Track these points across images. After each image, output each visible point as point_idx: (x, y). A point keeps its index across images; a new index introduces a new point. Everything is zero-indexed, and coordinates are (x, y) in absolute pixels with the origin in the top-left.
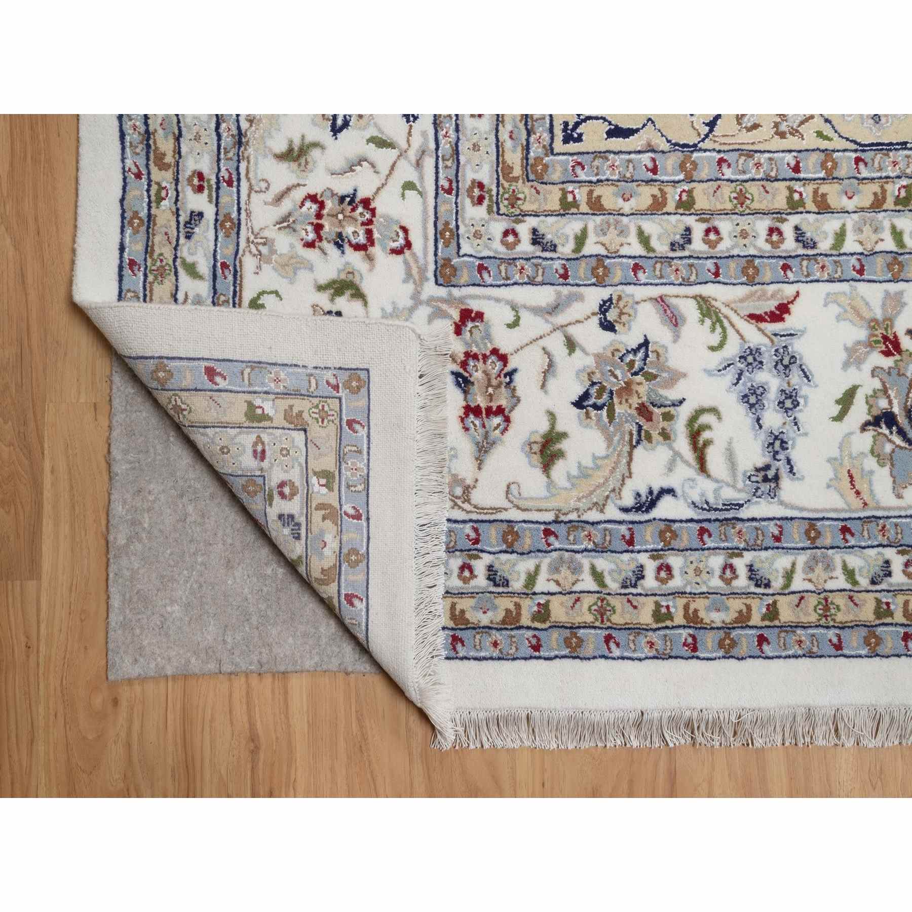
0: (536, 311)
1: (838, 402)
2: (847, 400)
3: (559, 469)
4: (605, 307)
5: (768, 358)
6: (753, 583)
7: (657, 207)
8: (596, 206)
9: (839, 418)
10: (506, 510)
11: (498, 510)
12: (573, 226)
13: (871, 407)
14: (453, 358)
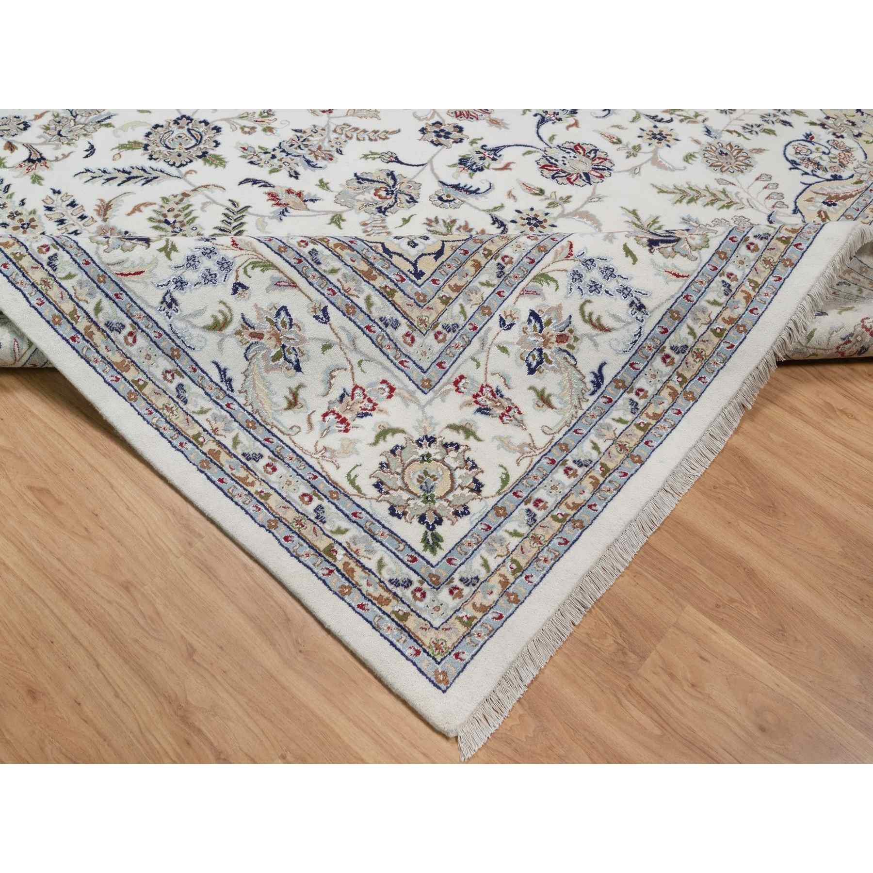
0: (479, 352)
1: (627, 256)
2: (628, 252)
3: (554, 401)
4: (502, 322)
5: (582, 269)
6: (681, 354)
7: (478, 267)
8: (458, 289)
9: (635, 260)
10: (553, 439)
11: (550, 442)
12: (455, 308)
13: (642, 244)
14: (469, 404)
